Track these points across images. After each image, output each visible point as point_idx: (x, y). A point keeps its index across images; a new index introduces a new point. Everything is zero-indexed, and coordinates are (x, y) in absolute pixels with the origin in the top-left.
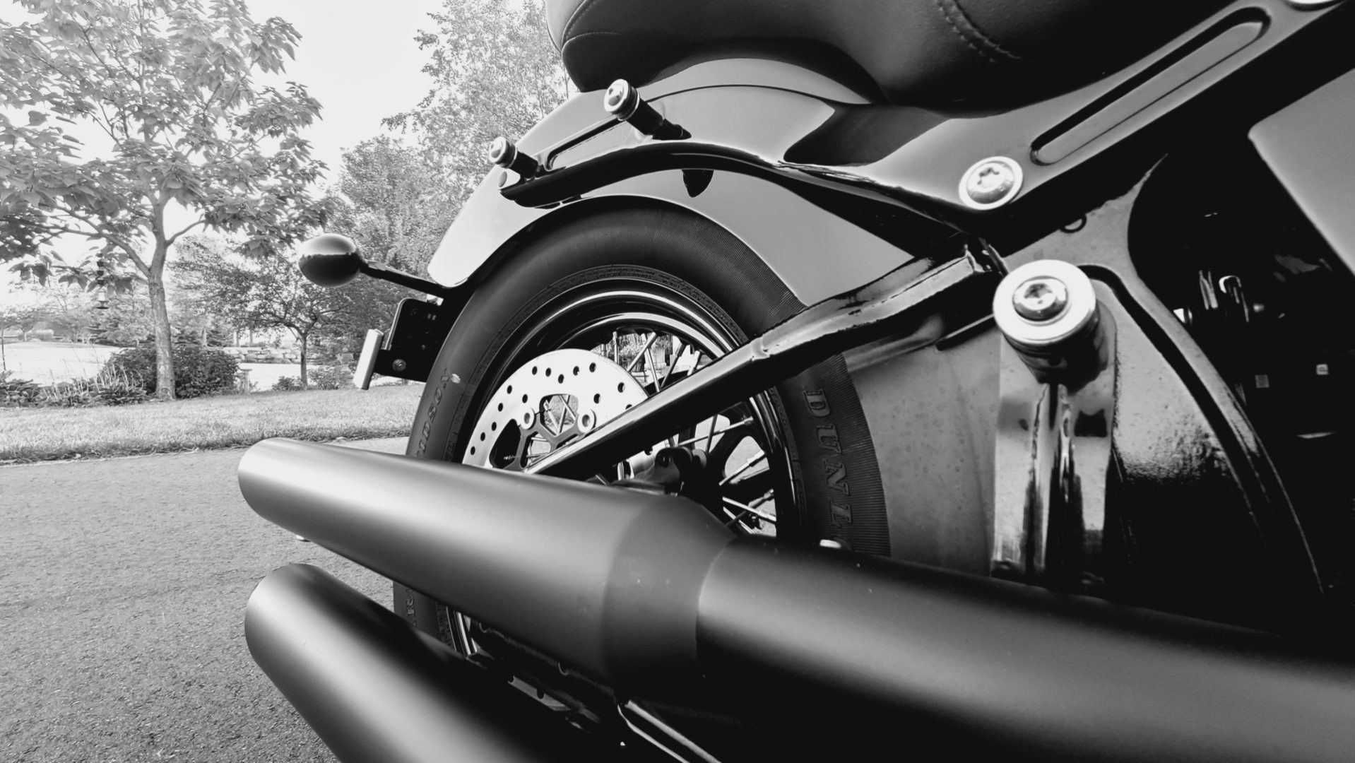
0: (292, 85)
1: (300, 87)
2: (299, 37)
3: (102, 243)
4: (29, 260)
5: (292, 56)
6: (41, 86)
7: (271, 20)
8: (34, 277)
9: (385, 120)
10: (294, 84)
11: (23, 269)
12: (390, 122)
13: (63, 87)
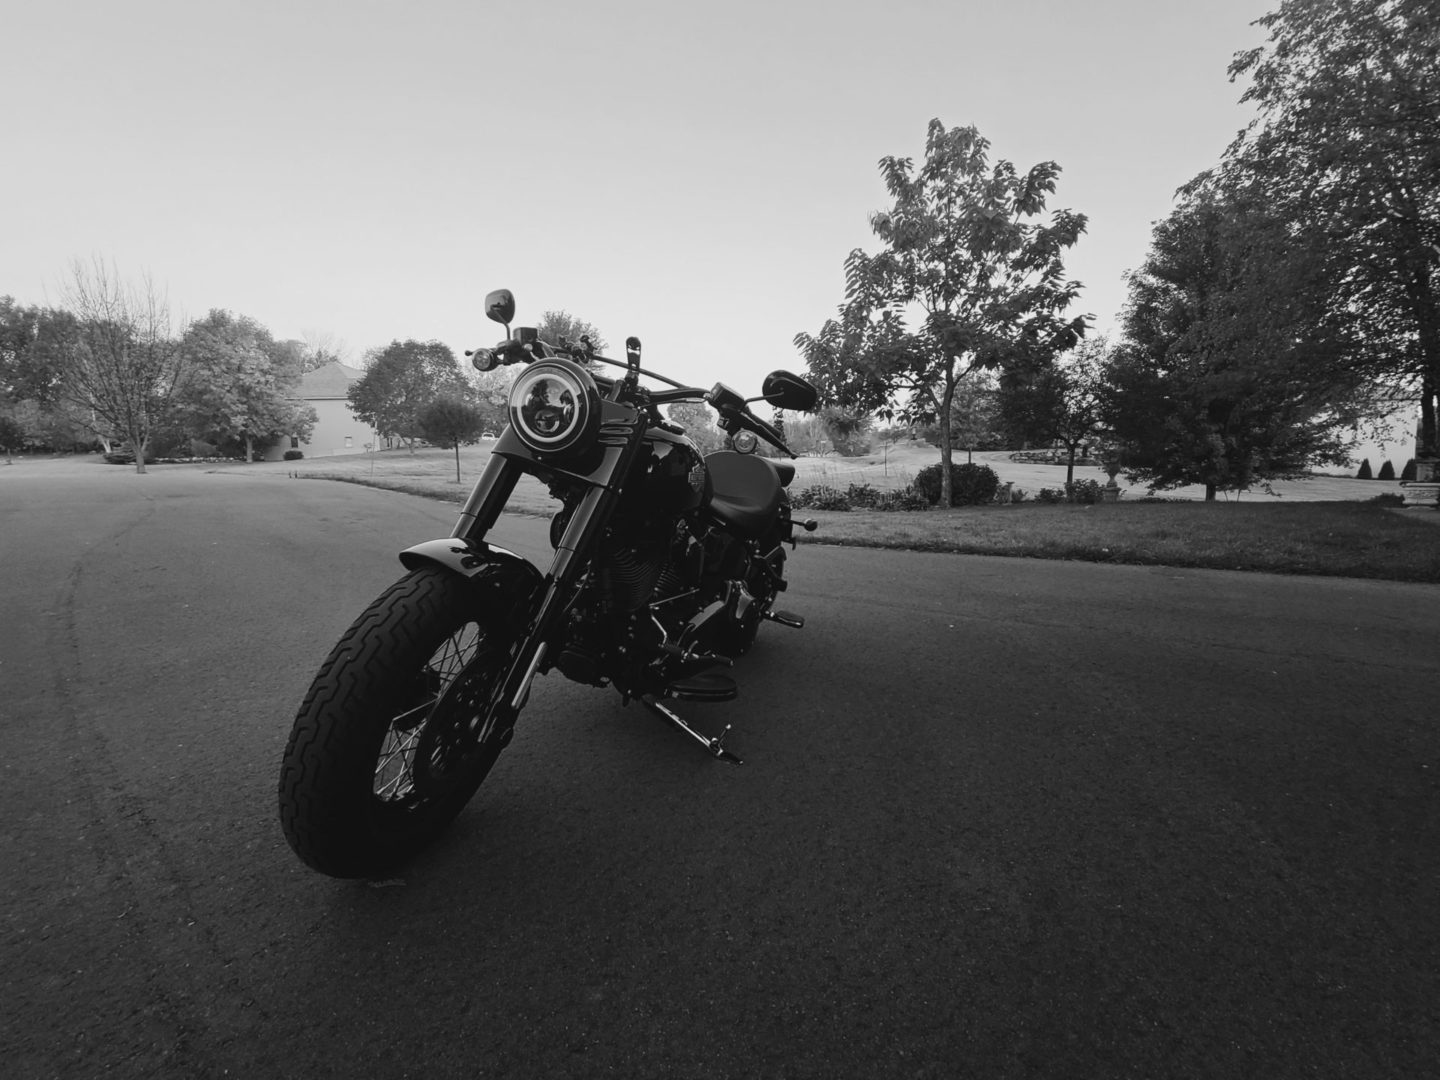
0: (1057, 214)
1: (1065, 212)
2: (1060, 169)
3: (918, 391)
4: (885, 408)
5: (1053, 192)
6: (892, 289)
7: (1034, 170)
8: (886, 419)
9: (1180, 189)
10: (1059, 211)
11: (880, 414)
12: (1187, 189)
13: (904, 283)
